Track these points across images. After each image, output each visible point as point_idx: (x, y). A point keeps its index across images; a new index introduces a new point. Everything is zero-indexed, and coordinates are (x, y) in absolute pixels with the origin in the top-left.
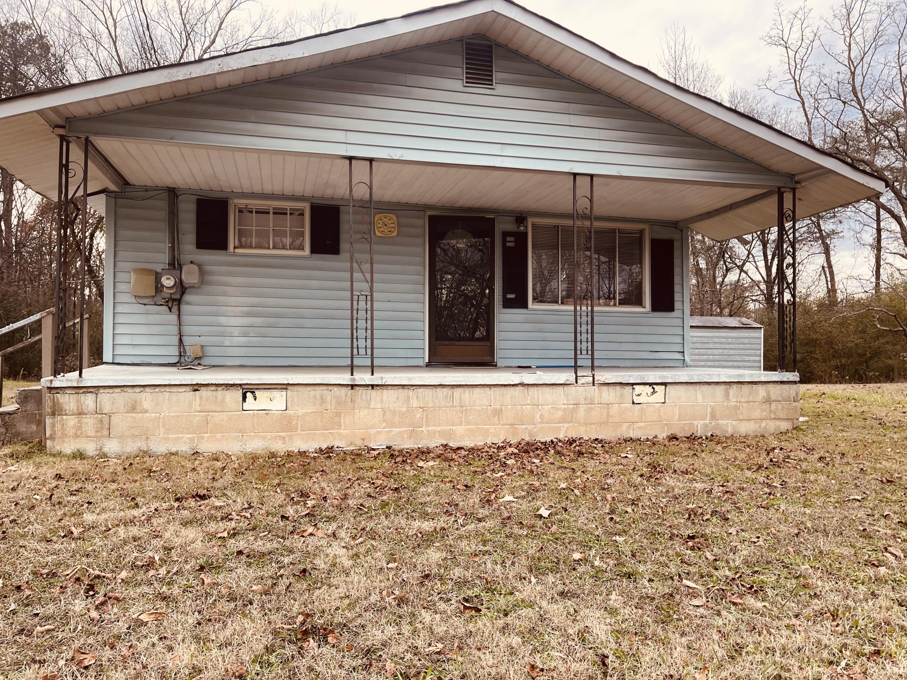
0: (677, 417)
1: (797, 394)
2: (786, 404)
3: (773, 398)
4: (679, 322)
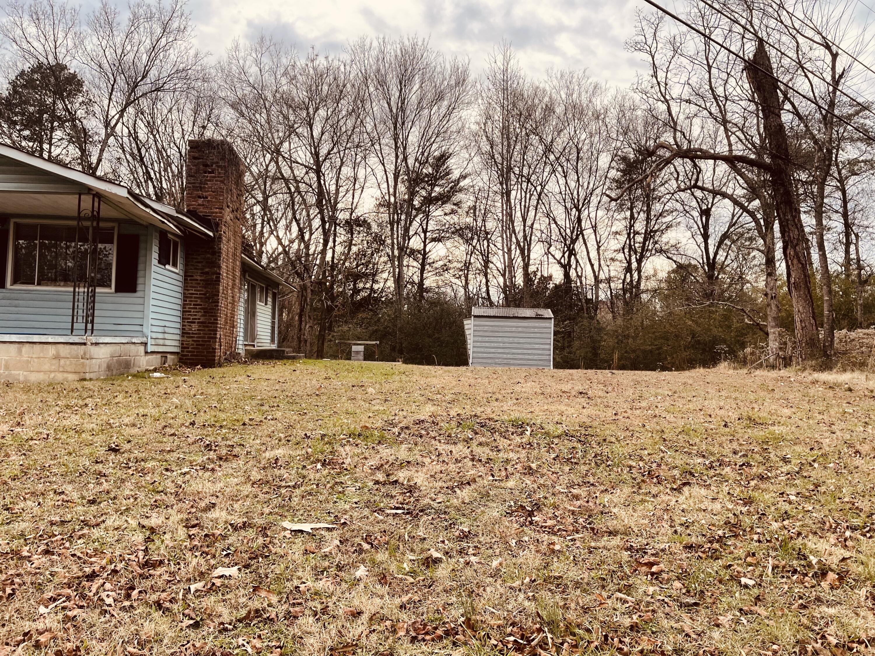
1: (85, 354)
2: (74, 361)
3: (62, 355)
4: (140, 301)
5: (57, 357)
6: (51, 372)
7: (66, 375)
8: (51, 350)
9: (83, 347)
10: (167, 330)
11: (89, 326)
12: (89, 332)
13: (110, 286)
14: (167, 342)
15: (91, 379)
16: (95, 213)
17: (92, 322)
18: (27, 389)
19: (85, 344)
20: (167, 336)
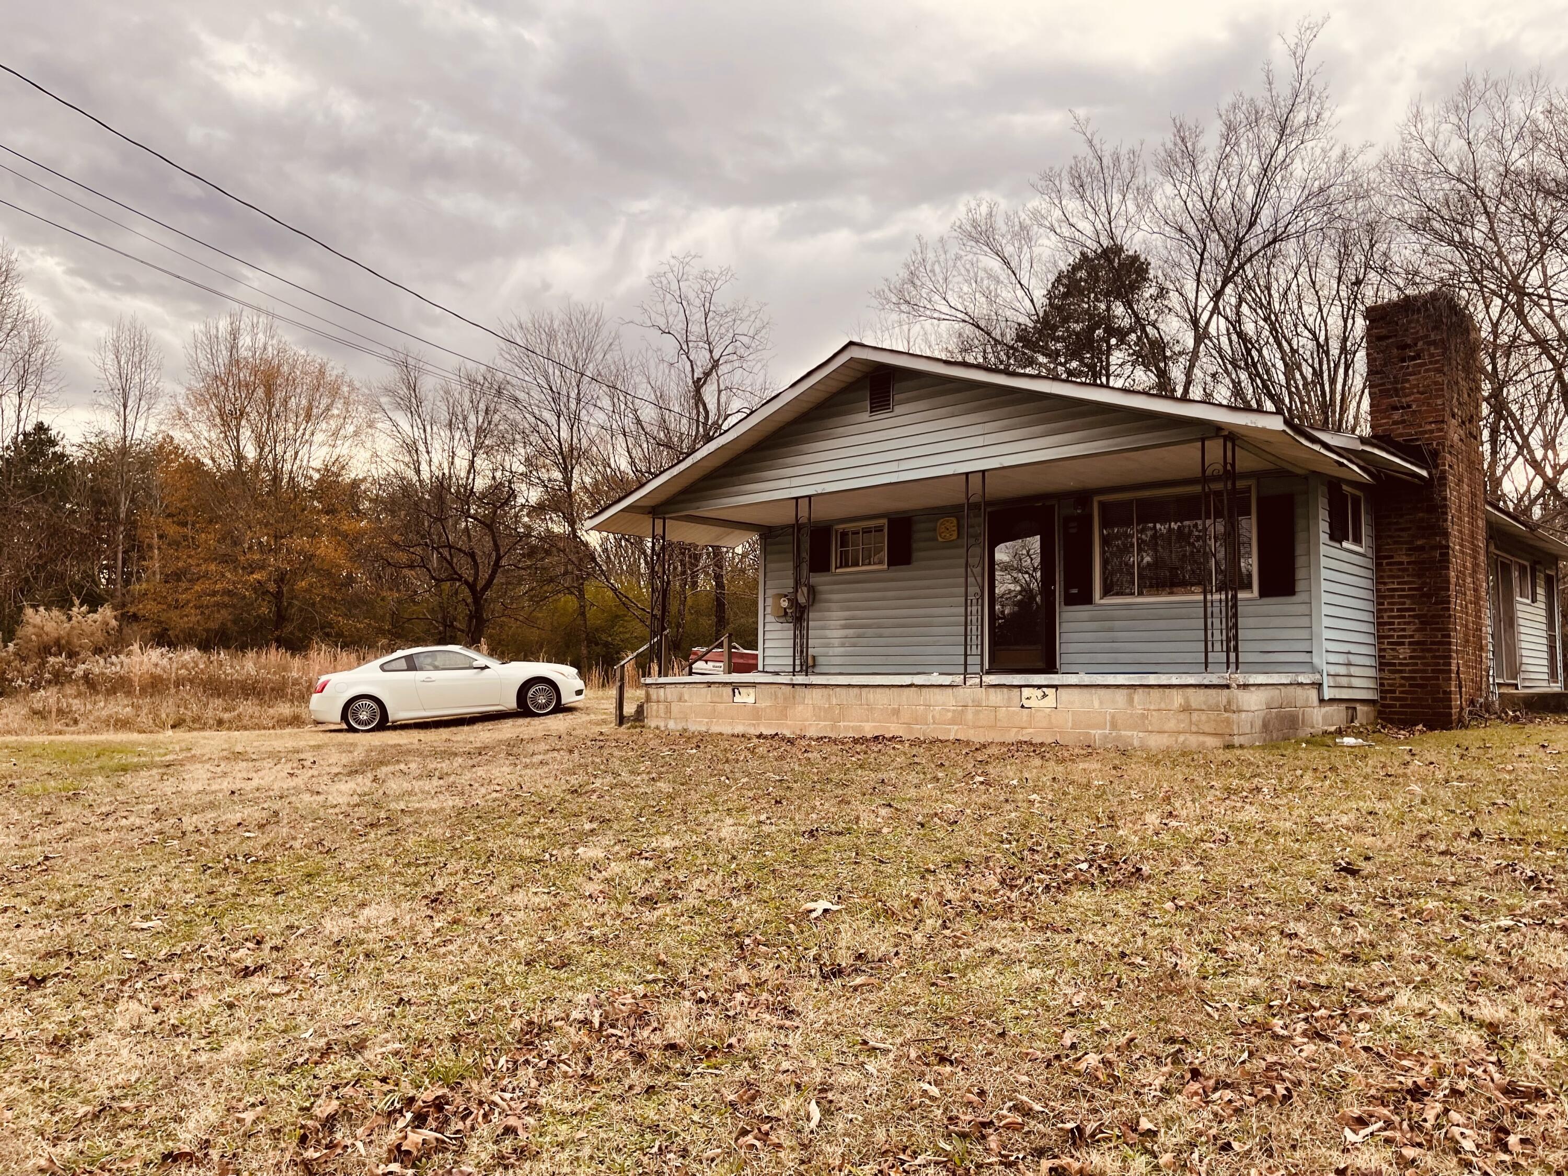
0: (1070, 725)
1: (1229, 703)
2: (1212, 715)
3: (1194, 706)
4: (1303, 609)
5: (1186, 709)
6: (1179, 733)
7: (1202, 738)
8: (1177, 698)
9: (1226, 691)
10: (1354, 660)
11: (1232, 656)
12: (1233, 667)
13: (1249, 587)
14: (1356, 682)
15: (1241, 747)
16: (1229, 467)
17: (1236, 649)
18: (1154, 760)
19: (1228, 687)
20: (1354, 670)
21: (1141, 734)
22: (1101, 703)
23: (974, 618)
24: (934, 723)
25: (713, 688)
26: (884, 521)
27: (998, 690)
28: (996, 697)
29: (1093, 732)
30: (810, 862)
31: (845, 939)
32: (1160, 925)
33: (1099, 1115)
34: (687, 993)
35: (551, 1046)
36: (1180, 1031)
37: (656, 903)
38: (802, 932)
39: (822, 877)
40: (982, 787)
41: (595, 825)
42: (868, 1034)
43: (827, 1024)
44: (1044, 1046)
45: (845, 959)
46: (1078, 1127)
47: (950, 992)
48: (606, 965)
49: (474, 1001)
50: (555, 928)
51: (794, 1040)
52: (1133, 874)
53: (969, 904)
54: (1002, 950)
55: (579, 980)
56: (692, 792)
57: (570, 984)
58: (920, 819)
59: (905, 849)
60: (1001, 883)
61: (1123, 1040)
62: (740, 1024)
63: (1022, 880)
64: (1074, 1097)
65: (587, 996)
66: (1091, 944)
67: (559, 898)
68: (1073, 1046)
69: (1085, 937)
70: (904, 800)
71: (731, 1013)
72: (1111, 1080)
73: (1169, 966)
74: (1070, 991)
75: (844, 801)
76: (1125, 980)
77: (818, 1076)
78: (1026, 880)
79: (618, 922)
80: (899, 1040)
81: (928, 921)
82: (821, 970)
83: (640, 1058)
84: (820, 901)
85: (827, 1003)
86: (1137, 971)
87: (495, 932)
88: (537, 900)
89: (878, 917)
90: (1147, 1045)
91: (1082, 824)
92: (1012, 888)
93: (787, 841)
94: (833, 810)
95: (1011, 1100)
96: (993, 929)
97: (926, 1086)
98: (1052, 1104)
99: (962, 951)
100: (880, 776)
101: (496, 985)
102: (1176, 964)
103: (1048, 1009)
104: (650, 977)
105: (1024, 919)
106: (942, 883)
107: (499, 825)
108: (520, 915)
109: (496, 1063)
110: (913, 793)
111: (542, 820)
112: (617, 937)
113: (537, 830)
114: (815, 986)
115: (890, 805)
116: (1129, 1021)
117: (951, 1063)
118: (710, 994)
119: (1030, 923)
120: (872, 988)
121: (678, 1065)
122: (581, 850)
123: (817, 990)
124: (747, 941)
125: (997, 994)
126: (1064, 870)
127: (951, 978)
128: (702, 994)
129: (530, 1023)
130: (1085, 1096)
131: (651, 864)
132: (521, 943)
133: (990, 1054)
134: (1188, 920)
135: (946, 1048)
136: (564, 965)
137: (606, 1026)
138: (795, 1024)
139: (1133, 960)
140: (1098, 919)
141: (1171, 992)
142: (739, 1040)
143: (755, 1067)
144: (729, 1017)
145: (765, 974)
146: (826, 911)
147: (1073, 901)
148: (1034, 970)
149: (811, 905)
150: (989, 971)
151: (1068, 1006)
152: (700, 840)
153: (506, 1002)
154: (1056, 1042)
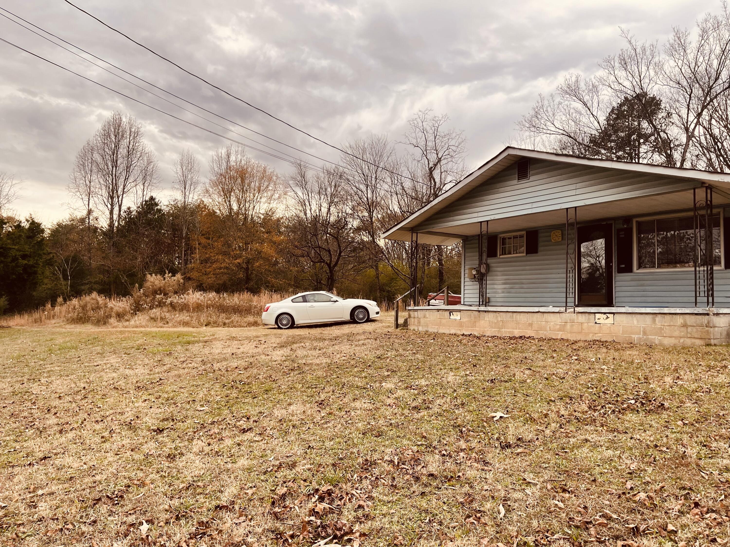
0: (621, 332)
1: (708, 323)
2: (699, 329)
3: (689, 323)
5: (685, 325)
6: (681, 337)
7: (693, 340)
8: (680, 320)
9: (707, 317)
11: (710, 299)
12: (710, 305)
13: (720, 263)
15: (715, 345)
16: (709, 202)
17: (712, 295)
18: (666, 350)
19: (708, 314)
21: (659, 338)
22: (638, 322)
23: (571, 280)
24: (550, 330)
25: (440, 312)
26: (524, 233)
27: (583, 315)
28: (582, 318)
29: (633, 336)
30: (492, 394)
31: (511, 431)
32: (675, 432)
33: (646, 522)
34: (437, 451)
35: (376, 471)
36: (688, 484)
37: (420, 410)
38: (490, 426)
39: (498, 401)
40: (577, 362)
41: (389, 373)
42: (526, 476)
43: (505, 469)
44: (616, 487)
45: (511, 440)
46: (636, 527)
47: (566, 459)
48: (398, 437)
49: (341, 449)
50: (374, 418)
51: (490, 476)
52: (659, 406)
53: (573, 418)
54: (591, 440)
55: (387, 443)
56: (433, 360)
57: (383, 444)
58: (545, 376)
59: (539, 390)
60: (589, 408)
61: (658, 487)
62: (463, 467)
63: (600, 407)
64: (634, 513)
65: (391, 450)
66: (639, 440)
67: (375, 405)
68: (632, 489)
69: (635, 436)
70: (537, 367)
71: (459, 462)
72: (652, 506)
73: (681, 453)
74: (629, 462)
75: (507, 366)
76: (657, 458)
77: (503, 493)
78: (602, 407)
79: (403, 417)
80: (542, 480)
81: (552, 424)
82: (501, 445)
83: (417, 479)
84: (498, 413)
85: (504, 460)
86: (664, 454)
87: (348, 419)
88: (366, 406)
89: (527, 421)
90: (671, 490)
91: (630, 382)
92: (595, 410)
93: (480, 384)
94: (501, 370)
95: (601, 512)
96: (586, 430)
97: (557, 502)
98: (622, 515)
99: (570, 439)
100: (524, 355)
101: (350, 442)
102: (685, 452)
103: (617, 470)
104: (419, 443)
105: (602, 426)
106: (559, 407)
107: (346, 371)
108: (359, 412)
109: (352, 477)
110: (541, 363)
111: (365, 370)
112: (403, 424)
113: (364, 374)
114: (498, 452)
115: (530, 369)
116: (660, 478)
117: (569, 492)
118: (448, 452)
119: (605, 428)
120: (526, 454)
121: (435, 484)
122: (384, 384)
123: (499, 454)
124: (464, 429)
125: (591, 461)
126: (622, 403)
127: (566, 452)
128: (444, 452)
129: (366, 460)
130: (639, 513)
131: (416, 392)
132: (360, 425)
133: (588, 489)
134: (690, 430)
135: (566, 485)
136: (380, 436)
137: (400, 464)
138: (490, 469)
139: (661, 448)
140: (642, 428)
141: (682, 465)
142: (463, 474)
143: (471, 487)
144: (457, 463)
145: (473, 445)
146: (501, 417)
147: (628, 419)
148: (609, 451)
149: (493, 414)
150: (585, 450)
151: (628, 469)
152: (438, 382)
153: (355, 450)
154: (622, 486)
